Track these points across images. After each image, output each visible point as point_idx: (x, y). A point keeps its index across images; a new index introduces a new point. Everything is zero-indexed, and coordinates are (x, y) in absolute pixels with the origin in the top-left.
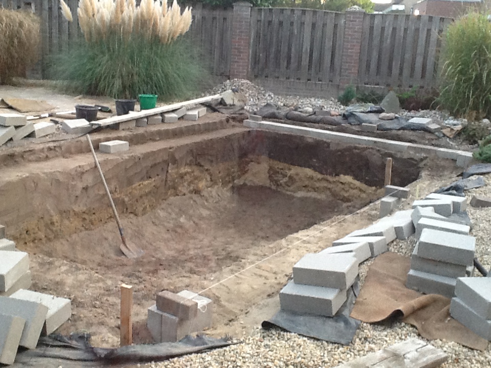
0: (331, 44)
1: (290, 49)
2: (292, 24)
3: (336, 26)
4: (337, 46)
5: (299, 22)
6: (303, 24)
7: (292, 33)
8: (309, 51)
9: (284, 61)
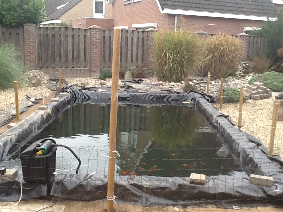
0: (84, 46)
1: (60, 51)
2: (60, 35)
3: (85, 36)
4: (87, 48)
5: (64, 34)
7: (61, 41)
8: (71, 51)
9: (57, 58)
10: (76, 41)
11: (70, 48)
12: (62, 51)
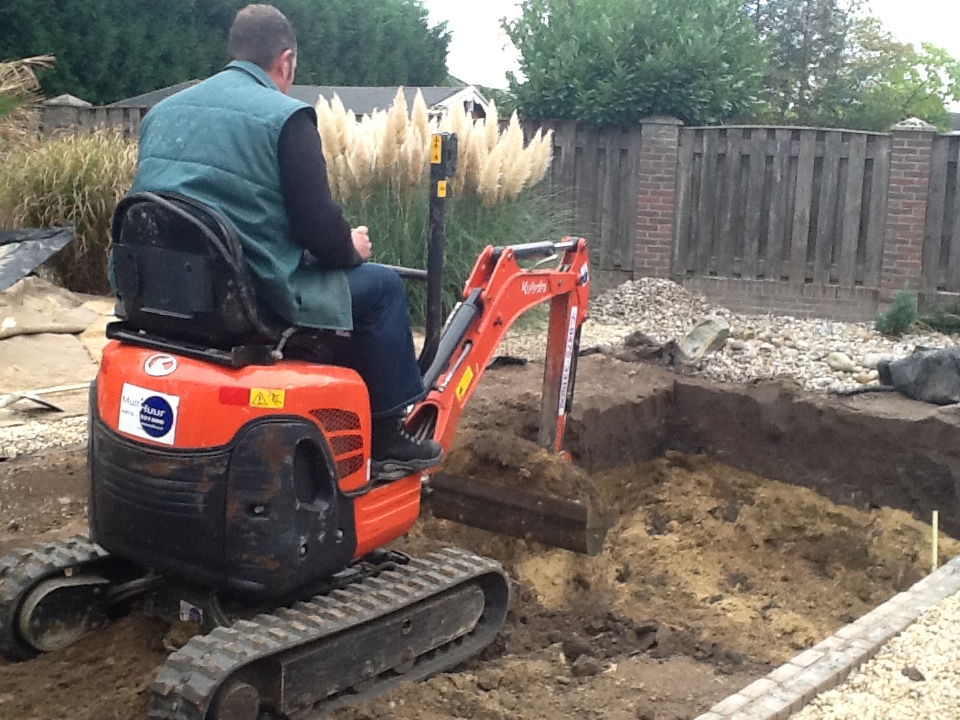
0: (859, 201)
1: (765, 216)
2: (770, 159)
3: (869, 163)
4: (872, 207)
5: (786, 155)
6: (794, 159)
7: (769, 179)
8: (807, 215)
9: (752, 239)
10: (829, 180)
11: (803, 206)
12: (772, 214)
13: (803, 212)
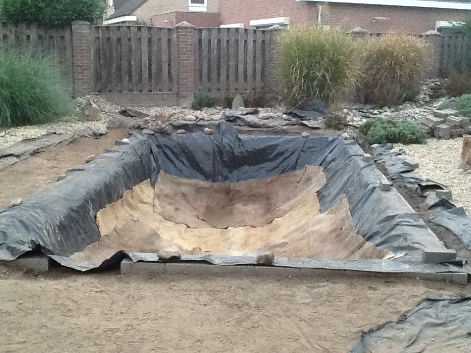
0: (167, 56)
2: (129, 40)
3: (169, 41)
4: (172, 58)
5: (136, 38)
6: (139, 39)
8: (147, 64)
9: (125, 75)
10: (155, 48)
11: (145, 60)
12: (133, 64)
13: (146, 62)
